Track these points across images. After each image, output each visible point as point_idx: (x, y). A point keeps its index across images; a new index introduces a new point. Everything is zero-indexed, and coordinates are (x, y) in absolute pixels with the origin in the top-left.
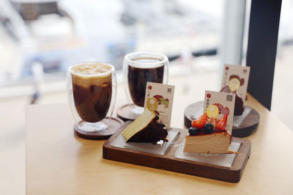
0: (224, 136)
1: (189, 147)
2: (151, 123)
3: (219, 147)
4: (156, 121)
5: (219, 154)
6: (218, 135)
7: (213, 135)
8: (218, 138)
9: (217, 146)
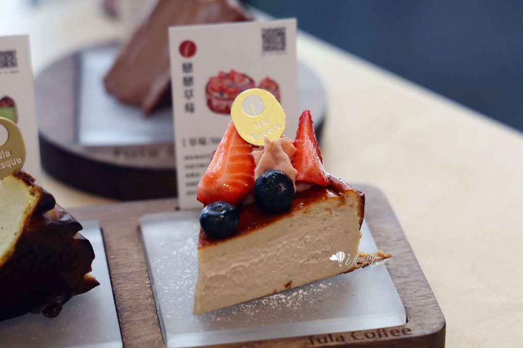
0: (338, 206)
1: (215, 288)
2: (28, 230)
4: (43, 219)
5: (326, 279)
6: (317, 208)
7: (297, 215)
8: (316, 219)
9: (317, 252)
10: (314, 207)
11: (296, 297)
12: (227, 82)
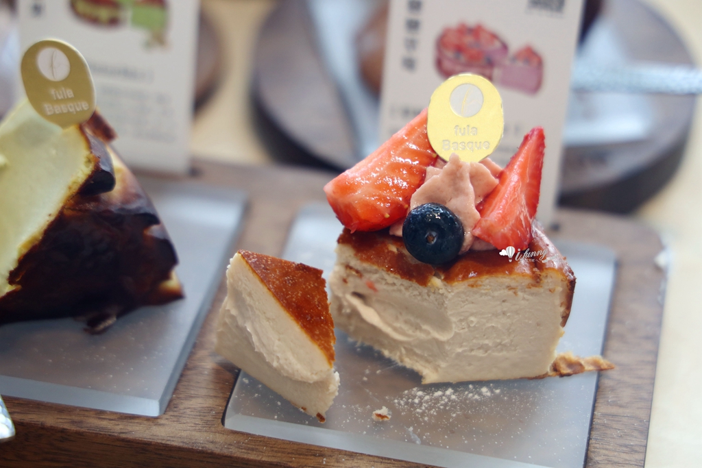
0: (529, 287)
2: (67, 212)
3: (501, 346)
5: (497, 383)
8: (490, 297)
9: (486, 342)
10: (487, 281)
11: (437, 400)
12: (468, 40)
